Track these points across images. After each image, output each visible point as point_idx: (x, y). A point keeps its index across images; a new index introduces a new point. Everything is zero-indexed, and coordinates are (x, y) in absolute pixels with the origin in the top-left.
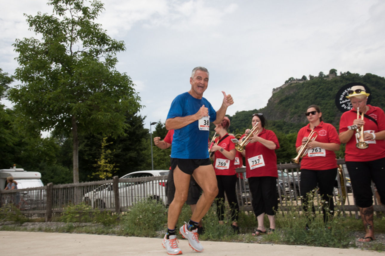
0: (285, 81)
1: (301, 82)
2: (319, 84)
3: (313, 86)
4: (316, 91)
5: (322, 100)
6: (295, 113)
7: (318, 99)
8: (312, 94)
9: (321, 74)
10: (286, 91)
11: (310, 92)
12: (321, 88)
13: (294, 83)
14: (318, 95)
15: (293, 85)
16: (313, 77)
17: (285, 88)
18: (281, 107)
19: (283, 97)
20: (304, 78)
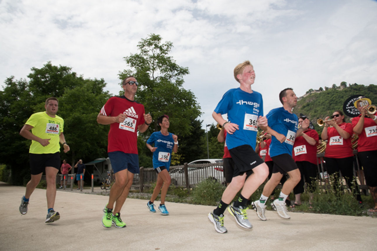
0: (306, 92)
1: (319, 92)
2: (333, 94)
3: (328, 95)
4: (331, 99)
5: (336, 105)
6: (315, 116)
7: (332, 105)
8: (327, 101)
9: (334, 86)
10: (307, 100)
11: (326, 99)
12: (335, 97)
13: (313, 93)
14: (332, 102)
15: (312, 95)
16: (328, 88)
17: (306, 98)
18: (303, 111)
19: (305, 104)
20: (321, 89)
